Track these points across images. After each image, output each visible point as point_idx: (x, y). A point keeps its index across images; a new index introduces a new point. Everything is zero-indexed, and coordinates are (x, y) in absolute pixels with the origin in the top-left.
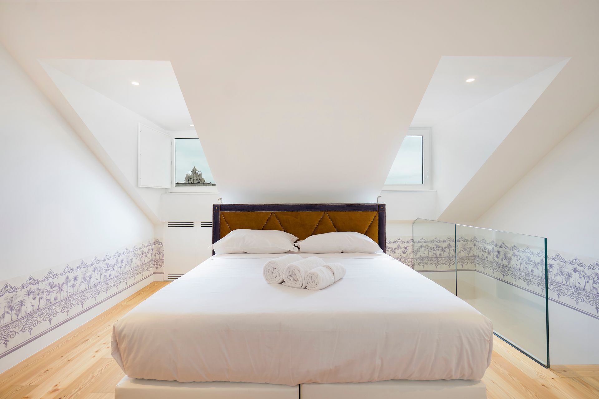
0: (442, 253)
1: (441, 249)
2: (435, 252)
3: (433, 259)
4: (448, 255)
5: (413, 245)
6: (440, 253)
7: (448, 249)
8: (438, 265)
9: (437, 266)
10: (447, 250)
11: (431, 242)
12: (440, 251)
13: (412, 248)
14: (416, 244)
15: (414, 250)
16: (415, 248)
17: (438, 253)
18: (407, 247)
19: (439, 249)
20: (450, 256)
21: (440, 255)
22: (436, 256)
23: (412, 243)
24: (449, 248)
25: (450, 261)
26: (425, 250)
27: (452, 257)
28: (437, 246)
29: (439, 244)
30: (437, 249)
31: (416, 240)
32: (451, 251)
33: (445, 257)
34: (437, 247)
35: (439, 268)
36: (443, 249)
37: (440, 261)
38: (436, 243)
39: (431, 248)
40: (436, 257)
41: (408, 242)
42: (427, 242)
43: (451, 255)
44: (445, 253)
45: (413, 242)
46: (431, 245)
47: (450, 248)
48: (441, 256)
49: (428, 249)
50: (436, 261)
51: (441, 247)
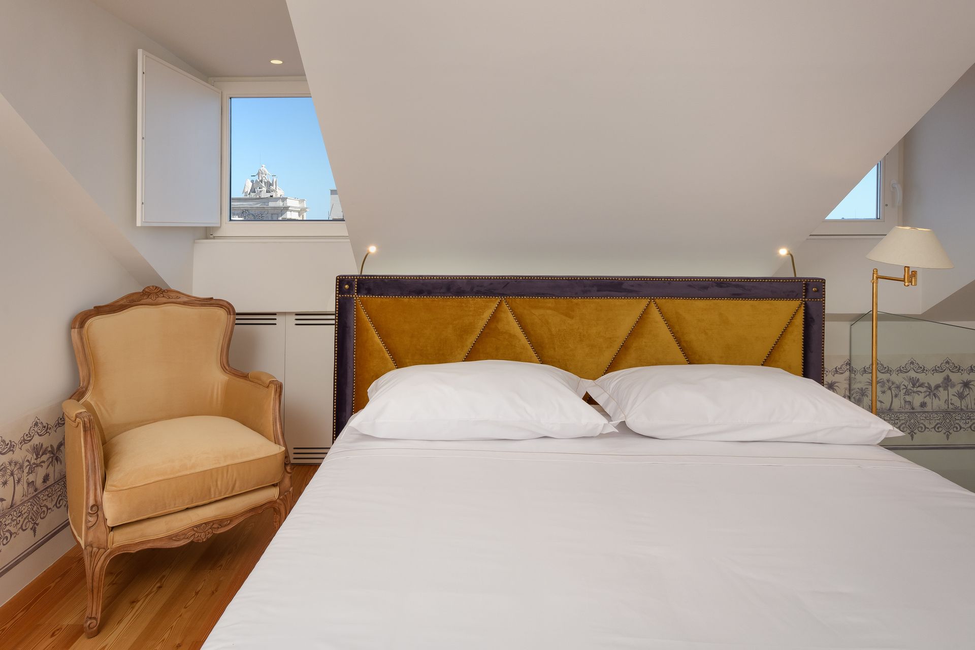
0: (927, 400)
1: (925, 389)
2: (908, 398)
3: (902, 417)
4: (944, 407)
5: (850, 379)
6: (922, 400)
7: (944, 390)
8: (916, 431)
9: (915, 436)
10: (942, 393)
11: (900, 371)
12: (922, 395)
13: (847, 386)
14: (859, 377)
15: (852, 392)
16: (856, 386)
17: (917, 400)
18: (835, 383)
19: (920, 389)
20: (950, 410)
21: (923, 405)
22: (913, 408)
23: (847, 373)
24: (946, 388)
25: (948, 421)
26: (884, 392)
27: (954, 412)
28: (915, 382)
29: (922, 377)
30: (915, 389)
31: (858, 365)
32: (951, 397)
33: (936, 412)
34: (914, 386)
35: (919, 439)
36: (932, 391)
37: (922, 421)
38: (912, 374)
39: (898, 387)
40: (912, 411)
41: (837, 371)
42: (889, 371)
43: (951, 406)
44: (936, 402)
45: (851, 370)
46: (897, 378)
47: (949, 388)
48: (926, 409)
49: (890, 388)
50: (912, 421)
51: (926, 385)
